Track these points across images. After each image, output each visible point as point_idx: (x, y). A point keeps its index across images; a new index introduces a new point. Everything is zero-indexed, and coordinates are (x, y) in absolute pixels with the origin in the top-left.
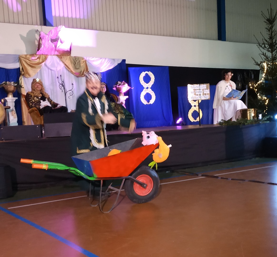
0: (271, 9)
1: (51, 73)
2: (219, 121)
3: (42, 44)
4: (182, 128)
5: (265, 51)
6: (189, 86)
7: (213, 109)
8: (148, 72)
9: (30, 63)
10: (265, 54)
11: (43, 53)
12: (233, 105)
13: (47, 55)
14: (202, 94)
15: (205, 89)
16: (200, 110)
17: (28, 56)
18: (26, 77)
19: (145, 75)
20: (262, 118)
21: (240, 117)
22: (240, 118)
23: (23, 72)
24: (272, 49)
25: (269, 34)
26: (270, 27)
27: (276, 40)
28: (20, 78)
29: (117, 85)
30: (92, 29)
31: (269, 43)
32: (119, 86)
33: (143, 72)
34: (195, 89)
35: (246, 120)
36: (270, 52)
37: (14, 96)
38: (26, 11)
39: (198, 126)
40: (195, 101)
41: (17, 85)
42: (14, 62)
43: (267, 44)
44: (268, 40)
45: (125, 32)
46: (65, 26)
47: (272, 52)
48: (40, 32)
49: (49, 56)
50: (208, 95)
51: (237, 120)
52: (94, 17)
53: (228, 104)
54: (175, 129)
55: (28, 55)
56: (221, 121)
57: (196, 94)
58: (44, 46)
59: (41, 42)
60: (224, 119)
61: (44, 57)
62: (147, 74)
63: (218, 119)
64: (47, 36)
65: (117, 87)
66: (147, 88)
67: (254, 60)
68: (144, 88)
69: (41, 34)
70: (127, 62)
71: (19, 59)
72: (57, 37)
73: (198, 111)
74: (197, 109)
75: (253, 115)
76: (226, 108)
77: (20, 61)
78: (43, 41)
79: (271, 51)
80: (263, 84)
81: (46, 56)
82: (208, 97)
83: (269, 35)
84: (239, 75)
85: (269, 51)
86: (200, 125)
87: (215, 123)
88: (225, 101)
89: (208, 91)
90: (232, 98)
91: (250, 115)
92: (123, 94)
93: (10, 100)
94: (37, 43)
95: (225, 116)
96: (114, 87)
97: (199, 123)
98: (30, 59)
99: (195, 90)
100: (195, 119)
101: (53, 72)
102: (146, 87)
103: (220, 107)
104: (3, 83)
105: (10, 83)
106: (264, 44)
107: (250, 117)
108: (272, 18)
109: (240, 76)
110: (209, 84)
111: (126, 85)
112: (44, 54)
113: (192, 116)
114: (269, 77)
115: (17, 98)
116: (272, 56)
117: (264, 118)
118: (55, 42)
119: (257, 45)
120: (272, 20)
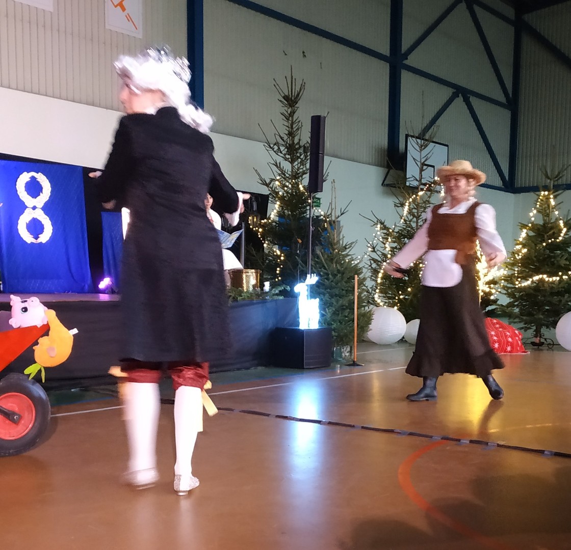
0: (292, 77)
4: (109, 298)
5: (279, 159)
6: (125, 211)
8: (38, 173)
10: (278, 165)
20: (271, 290)
24: (293, 157)
25: (287, 126)
26: (289, 112)
27: (300, 140)
31: (287, 142)
35: (240, 290)
36: (289, 162)
43: (283, 145)
44: (285, 137)
47: (292, 162)
62: (33, 178)
66: (34, 208)
67: (259, 175)
68: (27, 207)
75: (253, 281)
79: (290, 160)
80: (274, 224)
83: (288, 129)
85: (286, 159)
91: (248, 282)
102: (32, 206)
106: (277, 144)
107: (248, 287)
108: (293, 94)
114: (286, 211)
116: (292, 171)
117: (274, 290)
119: (264, 145)
120: (293, 99)
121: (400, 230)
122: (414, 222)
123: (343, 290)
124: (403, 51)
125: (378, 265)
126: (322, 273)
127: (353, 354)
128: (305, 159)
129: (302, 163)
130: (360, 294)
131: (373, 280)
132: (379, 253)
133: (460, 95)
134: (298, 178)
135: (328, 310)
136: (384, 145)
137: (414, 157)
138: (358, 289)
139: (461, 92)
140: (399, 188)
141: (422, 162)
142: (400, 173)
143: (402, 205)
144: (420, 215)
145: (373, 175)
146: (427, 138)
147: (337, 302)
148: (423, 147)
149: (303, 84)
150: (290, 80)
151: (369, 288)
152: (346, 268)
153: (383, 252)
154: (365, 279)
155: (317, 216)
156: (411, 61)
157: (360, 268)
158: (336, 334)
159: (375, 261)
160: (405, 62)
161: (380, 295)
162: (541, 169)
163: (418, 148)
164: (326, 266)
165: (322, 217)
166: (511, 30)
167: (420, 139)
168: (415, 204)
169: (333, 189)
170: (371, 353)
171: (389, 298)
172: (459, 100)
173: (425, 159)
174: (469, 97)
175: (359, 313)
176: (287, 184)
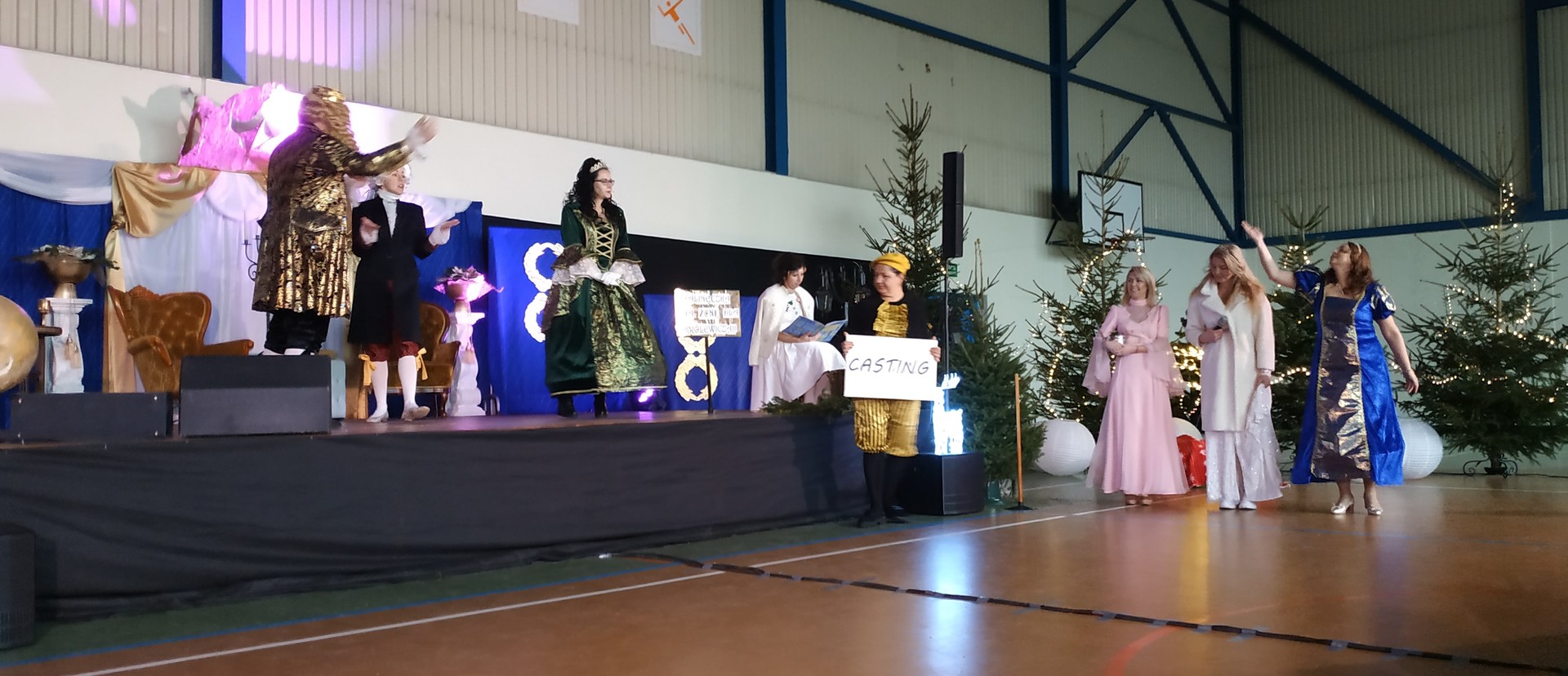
0: (912, 100)
1: (226, 226)
2: (767, 403)
3: (199, 135)
4: (654, 417)
5: (896, 212)
6: (679, 293)
7: (751, 368)
8: (554, 244)
9: (148, 188)
10: (896, 221)
11: (200, 162)
12: (809, 355)
13: (214, 170)
14: (717, 319)
15: (728, 306)
16: (712, 366)
17: (146, 169)
18: (133, 237)
19: (543, 253)
21: (828, 392)
22: (828, 395)
23: (123, 219)
24: (916, 208)
25: (905, 167)
26: (909, 148)
27: (925, 185)
28: (110, 236)
29: (449, 277)
30: (377, 103)
31: (907, 189)
32: (455, 280)
33: (537, 245)
34: (697, 304)
36: (911, 215)
37: (80, 295)
38: (154, 28)
39: (704, 415)
40: (696, 338)
41: (97, 256)
42: (95, 183)
43: (901, 193)
44: (905, 182)
45: (484, 122)
46: (286, 86)
47: (915, 216)
48: (196, 98)
49: (222, 172)
50: (735, 325)
51: (820, 399)
52: (384, 67)
53: (795, 353)
54: (632, 421)
55: (146, 164)
56: (772, 402)
57: (700, 318)
58: (208, 140)
59: (197, 127)
60: (781, 397)
61: (203, 175)
62: (548, 251)
63: (764, 394)
64: (221, 113)
65: (449, 283)
67: (868, 235)
68: (538, 292)
69: (201, 103)
70: (485, 212)
71: (115, 175)
72: (256, 117)
73: (704, 368)
74: (701, 362)
76: (791, 366)
77: (113, 183)
78: (206, 125)
79: (912, 213)
81: (212, 171)
82: (734, 330)
83: (908, 171)
84: (824, 272)
85: (906, 212)
86: (710, 412)
87: (757, 406)
88: (787, 346)
89: (735, 313)
90: (807, 337)
92: (469, 308)
93: (65, 306)
94: (183, 130)
95: (787, 387)
96: (439, 284)
97: (709, 405)
98: (154, 179)
99: (697, 306)
100: (697, 393)
101: (230, 223)
102: (545, 290)
103: (770, 360)
104: (43, 248)
105: (68, 248)
106: (892, 191)
108: (914, 123)
109: (826, 275)
110: (738, 292)
111: (480, 278)
112: (205, 166)
113: (687, 384)
114: (908, 284)
115: (90, 302)
116: (916, 227)
118: (247, 130)
119: (874, 194)
120: (914, 129)
121: (1079, 307)
122: (1098, 295)
123: (997, 396)
124: (1069, 57)
125: (1048, 358)
126: (965, 373)
127: (1017, 492)
128: (934, 211)
129: (930, 217)
130: (1024, 400)
131: (1041, 379)
132: (1049, 341)
133: (1155, 113)
134: (925, 237)
135: (977, 426)
136: (1047, 188)
137: (1095, 204)
138: (1020, 393)
139: (1155, 109)
140: (1072, 246)
141: (1106, 209)
142: (1073, 225)
143: (1079, 270)
144: (1107, 285)
145: (1033, 228)
146: (1110, 175)
147: (990, 414)
148: (1105, 188)
149: (928, 108)
150: (910, 107)
151: (1035, 391)
152: (1000, 365)
153: (1054, 338)
154: (1029, 379)
155: (954, 291)
156: (1080, 70)
157: (1022, 364)
158: (990, 462)
159: (1043, 351)
160: (1073, 71)
161: (1053, 401)
162: (1282, 210)
163: (1098, 190)
164: (970, 360)
165: (961, 291)
166: (1226, 19)
167: (1100, 176)
168: (1099, 269)
169: (978, 252)
170: (1043, 488)
171: (1066, 406)
172: (1155, 120)
173: (1109, 205)
174: (1169, 116)
175: (1024, 429)
176: (909, 246)
